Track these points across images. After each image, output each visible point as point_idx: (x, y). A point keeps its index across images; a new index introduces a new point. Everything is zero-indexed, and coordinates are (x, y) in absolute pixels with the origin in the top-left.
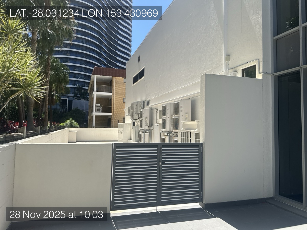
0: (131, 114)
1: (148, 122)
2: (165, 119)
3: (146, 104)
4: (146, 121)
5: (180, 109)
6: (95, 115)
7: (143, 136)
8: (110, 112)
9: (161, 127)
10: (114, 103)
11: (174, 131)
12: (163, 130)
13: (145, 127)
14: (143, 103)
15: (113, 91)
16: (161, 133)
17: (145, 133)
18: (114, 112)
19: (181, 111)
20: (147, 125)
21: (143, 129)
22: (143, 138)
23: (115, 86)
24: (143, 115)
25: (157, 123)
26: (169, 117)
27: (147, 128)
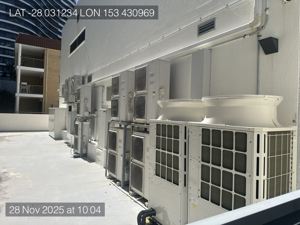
0: (65, 95)
1: (89, 105)
2: (117, 100)
3: (86, 80)
4: (85, 105)
5: (149, 79)
6: (20, 97)
7: (80, 127)
8: (41, 93)
9: (109, 113)
10: (47, 82)
11: (134, 121)
12: (114, 118)
13: (84, 113)
14: (82, 79)
15: (45, 67)
16: (109, 124)
17: (84, 123)
18: (46, 94)
19: (152, 83)
20: (86, 110)
21: (81, 116)
22: (80, 129)
23: (48, 61)
24: (82, 95)
25: (103, 107)
26: (124, 96)
27: (87, 114)
